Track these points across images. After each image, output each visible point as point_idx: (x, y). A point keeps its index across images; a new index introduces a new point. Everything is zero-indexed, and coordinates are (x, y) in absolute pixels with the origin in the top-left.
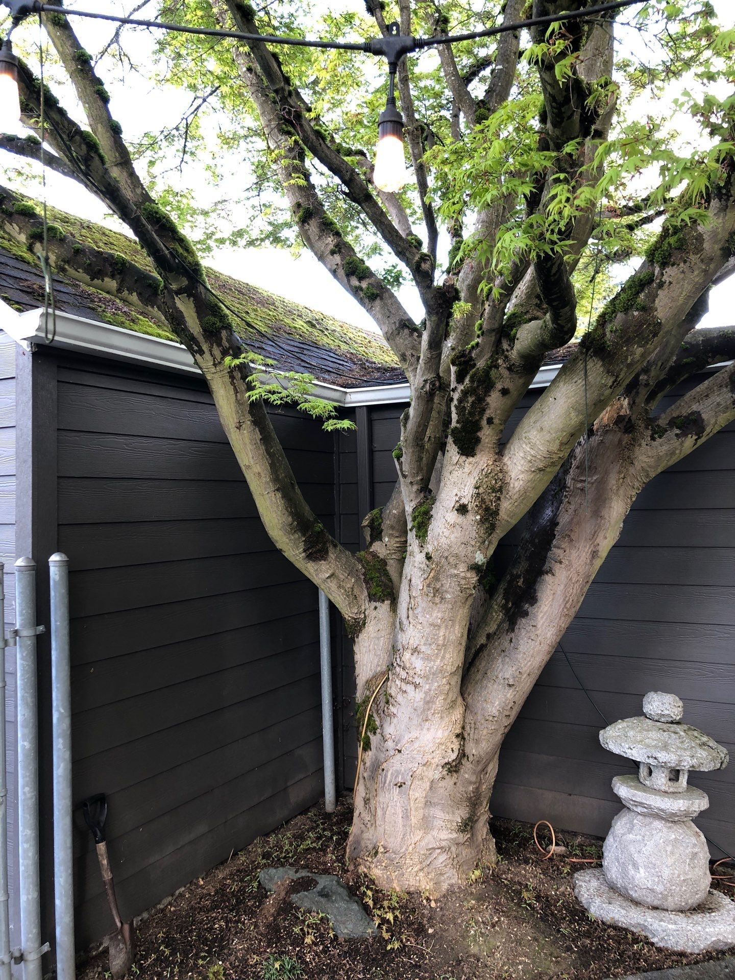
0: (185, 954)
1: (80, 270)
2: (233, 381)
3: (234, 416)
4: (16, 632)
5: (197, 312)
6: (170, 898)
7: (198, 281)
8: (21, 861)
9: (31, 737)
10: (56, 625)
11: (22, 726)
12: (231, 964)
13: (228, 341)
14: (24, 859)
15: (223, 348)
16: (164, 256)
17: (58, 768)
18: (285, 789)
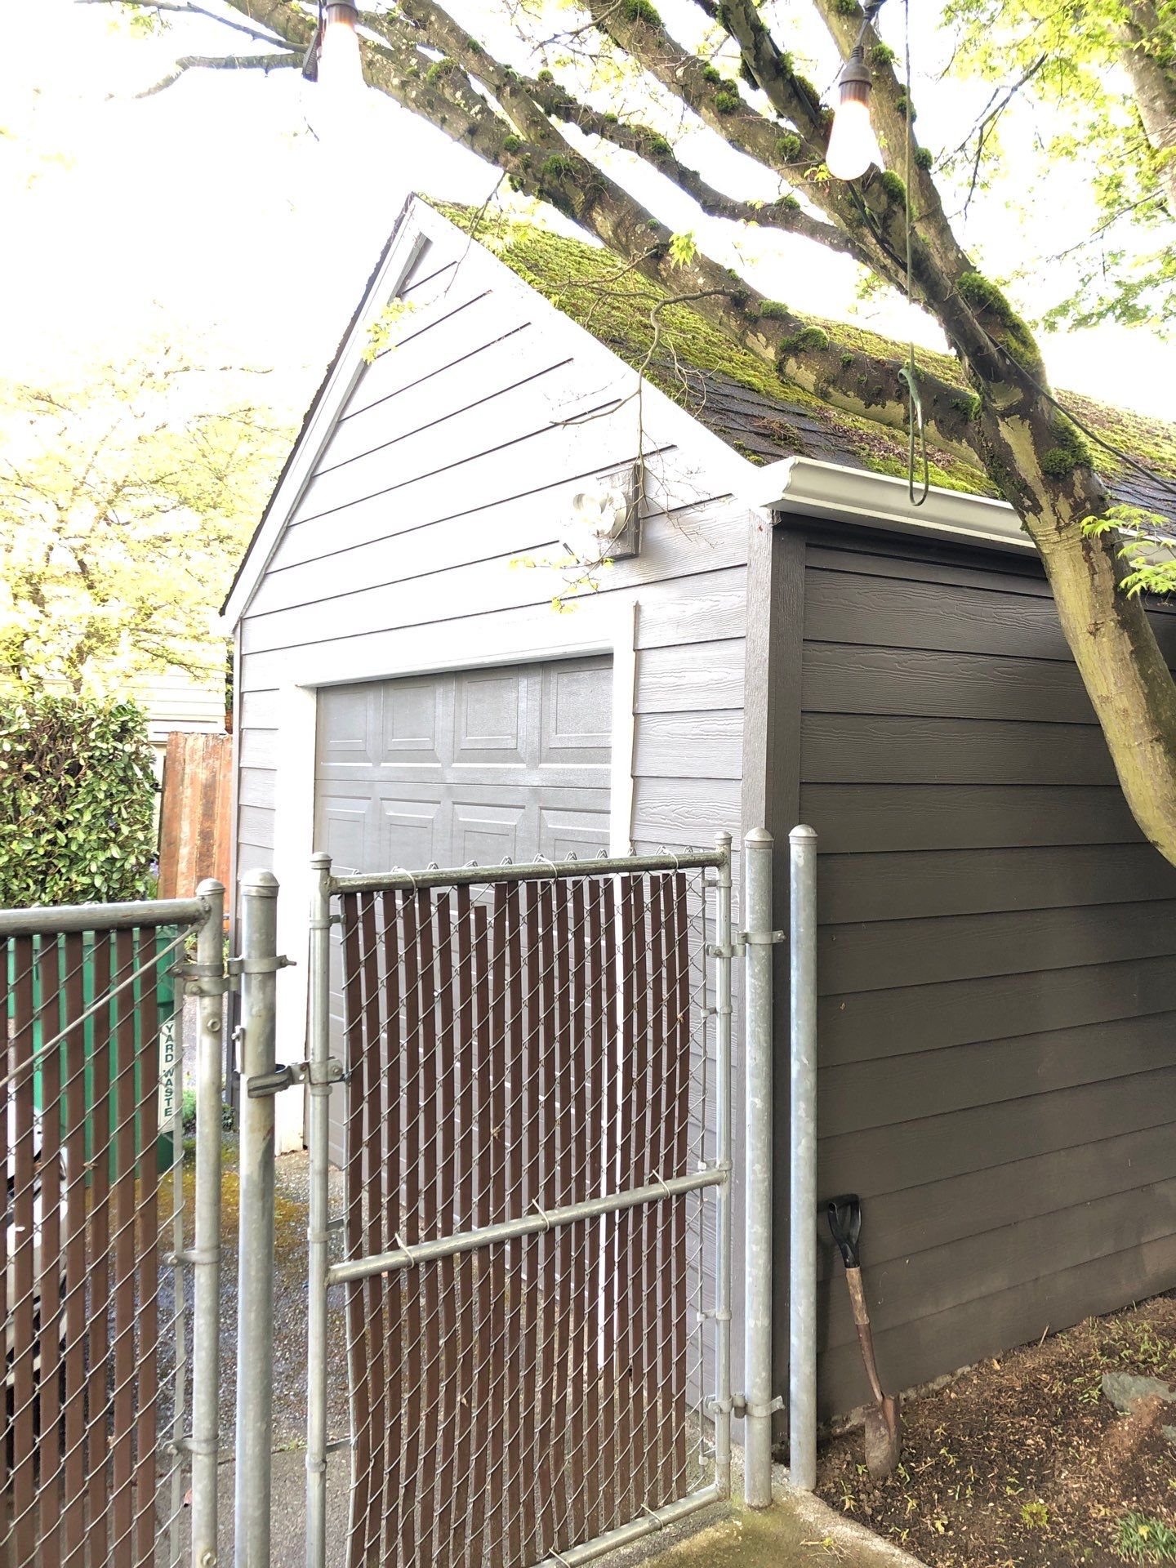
0: (982, 1470)
1: (851, 393)
2: (1088, 553)
3: (1087, 613)
4: (746, 937)
5: (1035, 443)
6: (948, 1378)
7: (1040, 392)
8: (748, 1269)
9: (764, 1092)
10: (797, 931)
11: (752, 1075)
12: (1059, 1508)
13: (1085, 487)
14: (752, 1267)
15: (1075, 501)
16: (990, 356)
17: (798, 1144)
18: (1139, 1246)
